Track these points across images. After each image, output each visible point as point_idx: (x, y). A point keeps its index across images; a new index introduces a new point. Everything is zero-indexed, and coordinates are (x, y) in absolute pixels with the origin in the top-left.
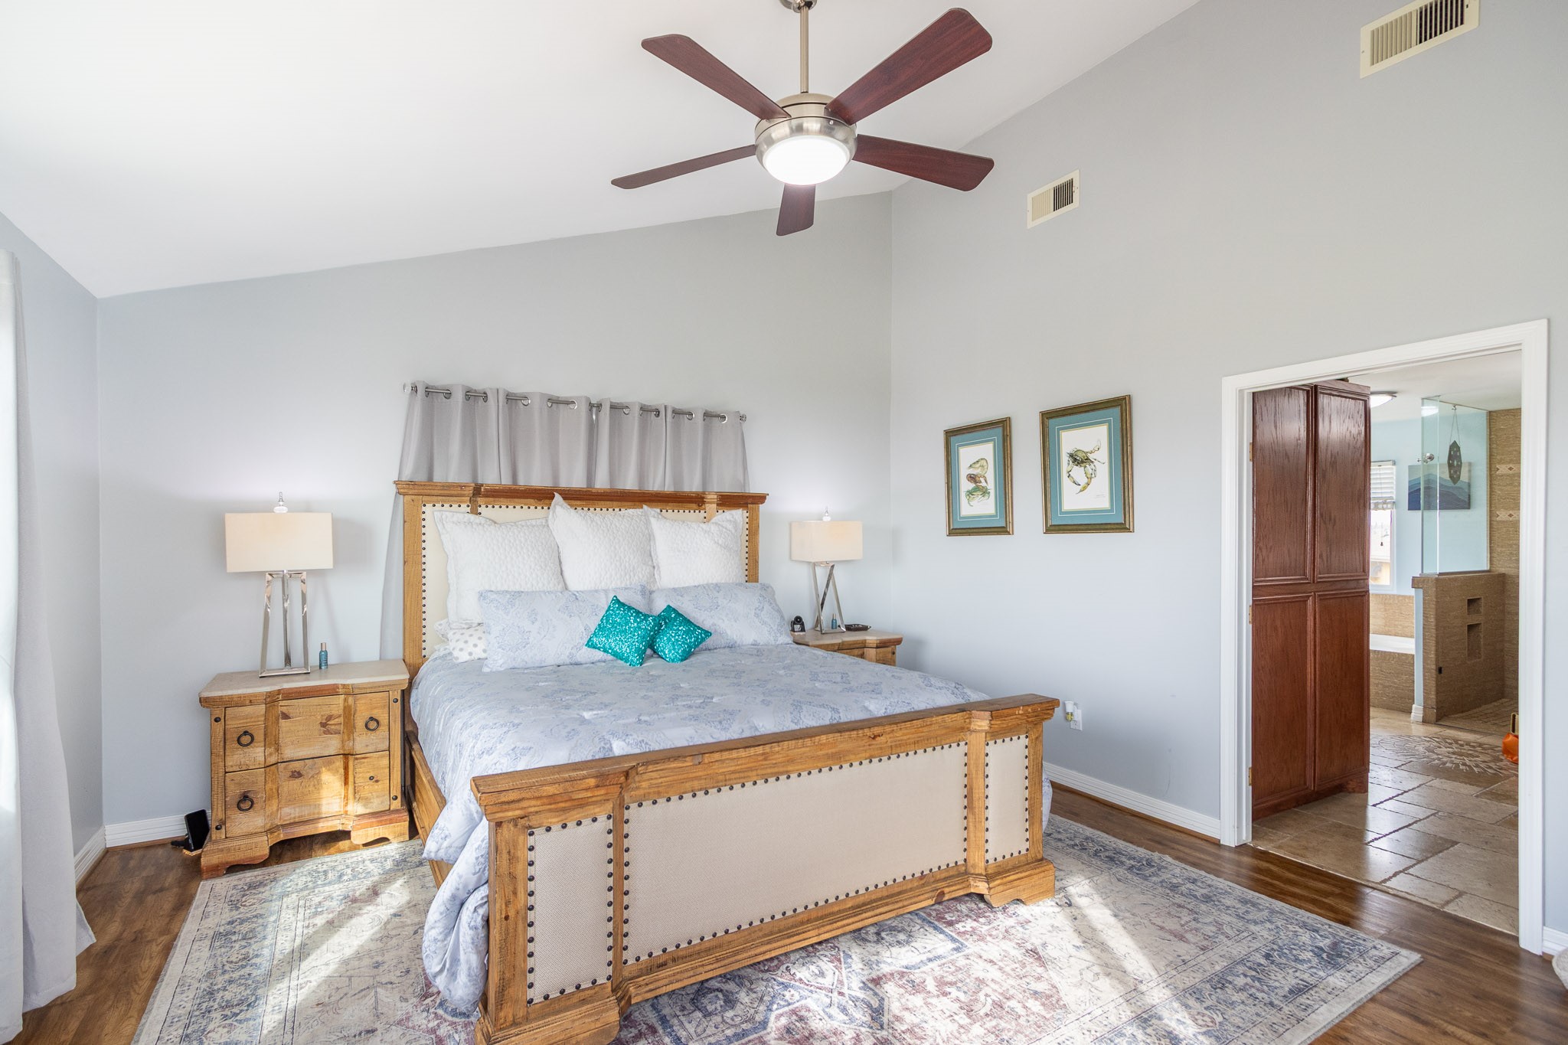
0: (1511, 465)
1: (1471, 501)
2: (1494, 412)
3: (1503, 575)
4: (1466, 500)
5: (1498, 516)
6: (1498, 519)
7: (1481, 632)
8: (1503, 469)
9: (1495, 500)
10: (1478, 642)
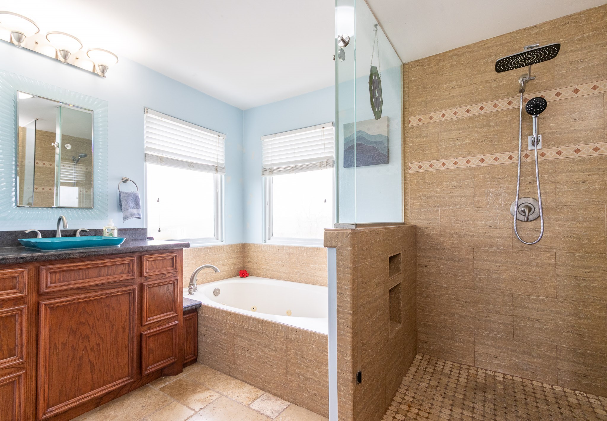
0: (420, 116)
1: (390, 155)
2: (407, 64)
3: (415, 227)
4: (386, 154)
5: (410, 168)
6: (410, 171)
7: (400, 293)
8: (414, 121)
9: (408, 152)
10: (400, 303)
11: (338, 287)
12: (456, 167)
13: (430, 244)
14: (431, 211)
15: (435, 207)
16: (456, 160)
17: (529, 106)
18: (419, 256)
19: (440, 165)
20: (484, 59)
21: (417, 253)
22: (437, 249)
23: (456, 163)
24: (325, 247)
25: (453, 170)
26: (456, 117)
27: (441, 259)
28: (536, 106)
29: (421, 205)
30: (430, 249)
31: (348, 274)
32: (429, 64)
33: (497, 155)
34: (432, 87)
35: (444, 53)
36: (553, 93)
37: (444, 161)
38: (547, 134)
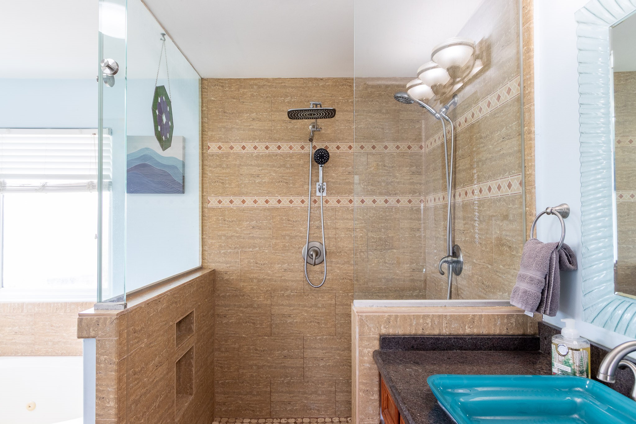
0: (220, 144)
1: (186, 184)
2: (207, 80)
3: (214, 272)
4: (181, 182)
5: (209, 202)
6: (209, 205)
7: (192, 358)
8: (213, 148)
9: (207, 183)
10: (191, 371)
11: (97, 391)
12: (256, 205)
13: (229, 290)
14: (230, 252)
15: (235, 248)
16: (256, 198)
17: (316, 156)
18: (218, 305)
19: (240, 202)
20: (281, 97)
21: (216, 302)
22: (236, 296)
23: (255, 202)
24: (79, 337)
25: (252, 209)
26: (256, 151)
27: (241, 306)
28: (322, 157)
29: (220, 246)
30: (229, 296)
31: (111, 371)
32: (230, 88)
33: (292, 198)
34: (232, 113)
35: (244, 79)
36: (334, 145)
37: (244, 198)
38: (330, 183)
